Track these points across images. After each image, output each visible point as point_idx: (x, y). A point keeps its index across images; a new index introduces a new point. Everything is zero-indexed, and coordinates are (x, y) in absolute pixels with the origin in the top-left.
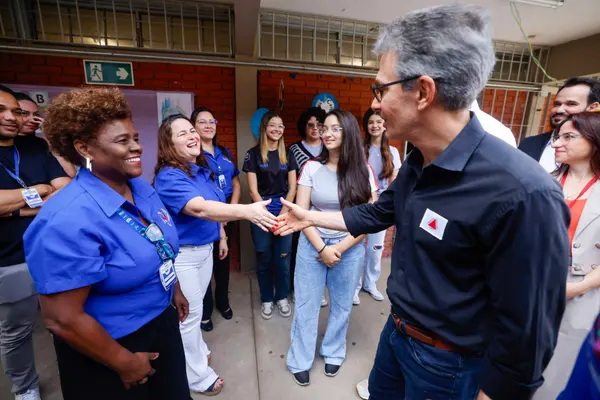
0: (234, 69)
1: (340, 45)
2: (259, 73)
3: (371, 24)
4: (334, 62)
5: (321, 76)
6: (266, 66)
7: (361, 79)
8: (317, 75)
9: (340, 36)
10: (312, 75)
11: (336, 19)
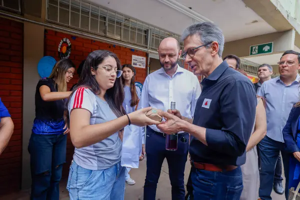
0: (23, 24)
1: (107, 25)
2: (46, 31)
3: (126, 16)
4: (103, 34)
5: (94, 41)
6: (52, 27)
7: (120, 47)
8: (92, 40)
9: (107, 19)
10: (88, 40)
11: (104, 8)
